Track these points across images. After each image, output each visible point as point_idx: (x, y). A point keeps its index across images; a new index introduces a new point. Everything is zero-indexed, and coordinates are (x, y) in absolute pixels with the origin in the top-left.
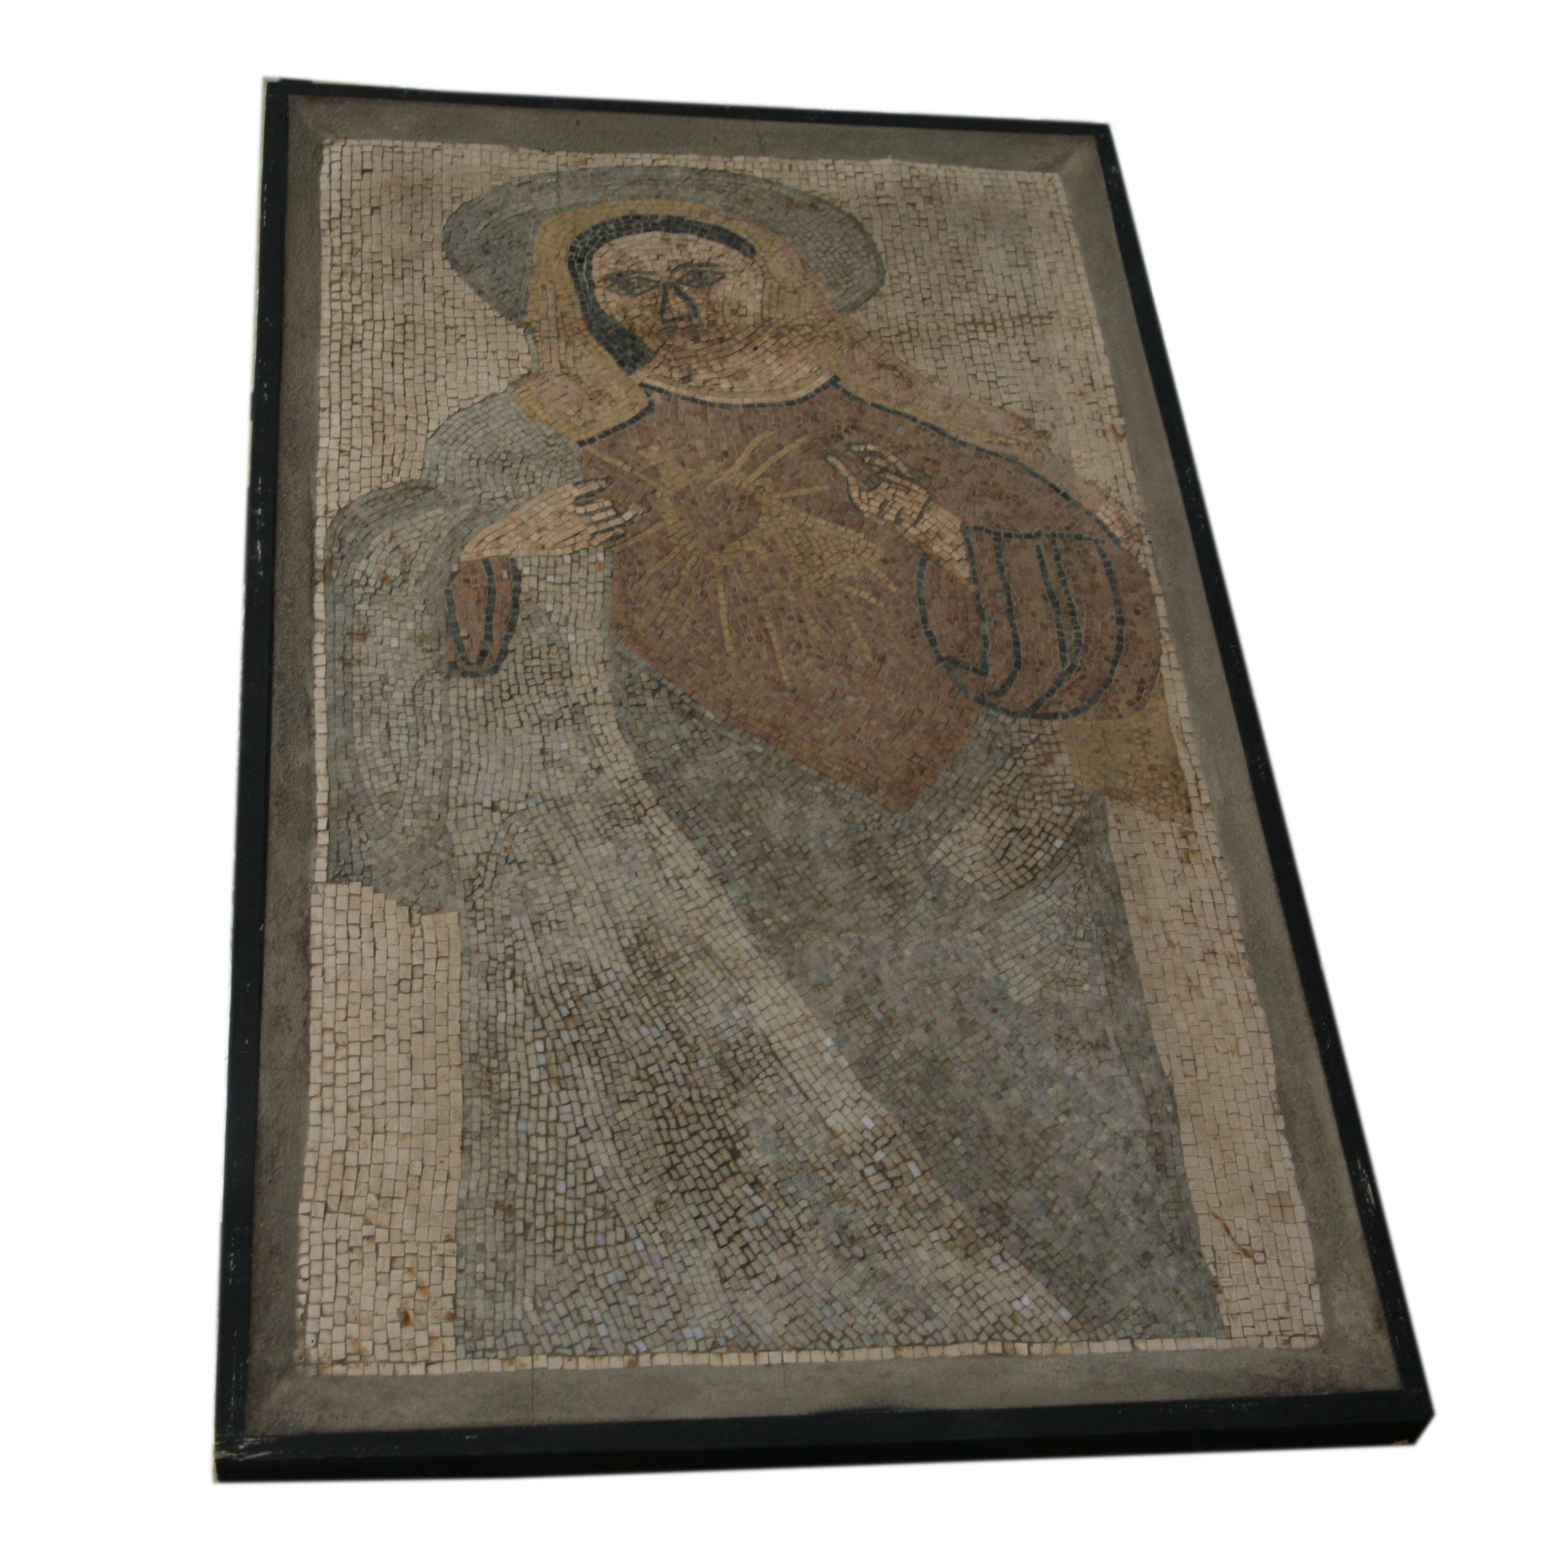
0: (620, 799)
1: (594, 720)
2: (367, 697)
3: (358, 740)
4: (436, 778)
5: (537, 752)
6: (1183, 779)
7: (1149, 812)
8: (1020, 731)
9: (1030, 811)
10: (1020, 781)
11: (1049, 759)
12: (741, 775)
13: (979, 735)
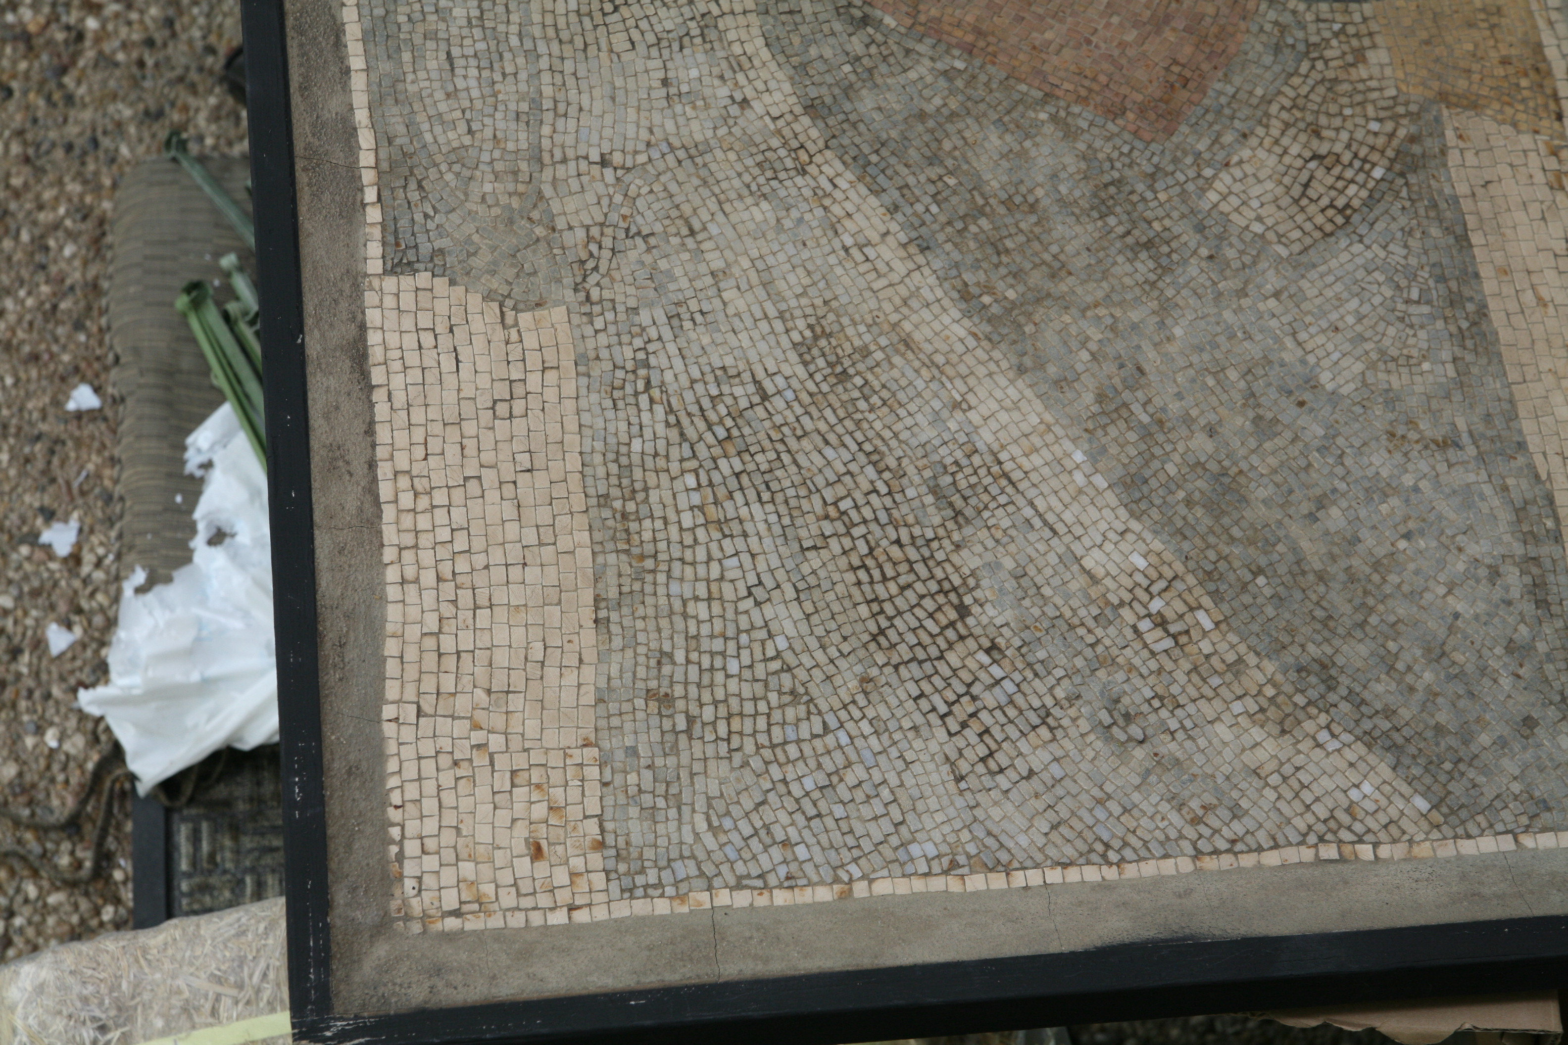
0: (775, 142)
1: (732, 35)
2: (417, 16)
3: (410, 77)
4: (522, 126)
5: (657, 84)
6: (1549, 73)
7: (1503, 122)
8: (1318, 20)
9: (1337, 130)
10: (1321, 90)
11: (1360, 56)
12: (937, 101)
13: (1261, 29)
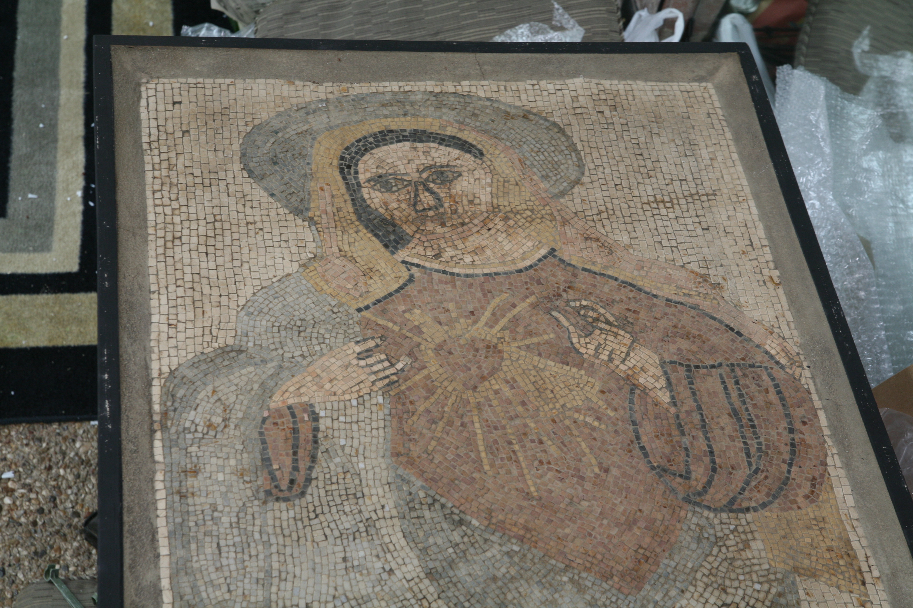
1: (384, 531)
2: (201, 522)
3: (195, 559)
4: (260, 586)
5: (340, 560)
6: (855, 557)
7: (832, 586)
8: (721, 523)
9: (736, 588)
10: (725, 564)
11: (747, 545)
12: (503, 570)
13: (689, 528)
